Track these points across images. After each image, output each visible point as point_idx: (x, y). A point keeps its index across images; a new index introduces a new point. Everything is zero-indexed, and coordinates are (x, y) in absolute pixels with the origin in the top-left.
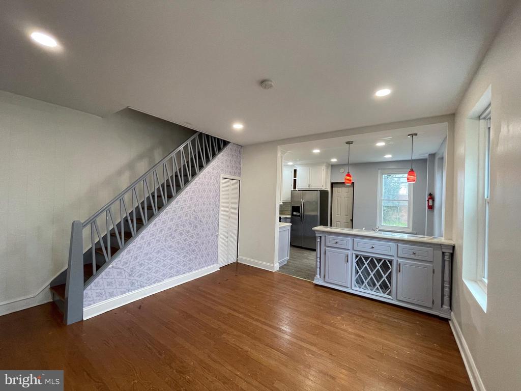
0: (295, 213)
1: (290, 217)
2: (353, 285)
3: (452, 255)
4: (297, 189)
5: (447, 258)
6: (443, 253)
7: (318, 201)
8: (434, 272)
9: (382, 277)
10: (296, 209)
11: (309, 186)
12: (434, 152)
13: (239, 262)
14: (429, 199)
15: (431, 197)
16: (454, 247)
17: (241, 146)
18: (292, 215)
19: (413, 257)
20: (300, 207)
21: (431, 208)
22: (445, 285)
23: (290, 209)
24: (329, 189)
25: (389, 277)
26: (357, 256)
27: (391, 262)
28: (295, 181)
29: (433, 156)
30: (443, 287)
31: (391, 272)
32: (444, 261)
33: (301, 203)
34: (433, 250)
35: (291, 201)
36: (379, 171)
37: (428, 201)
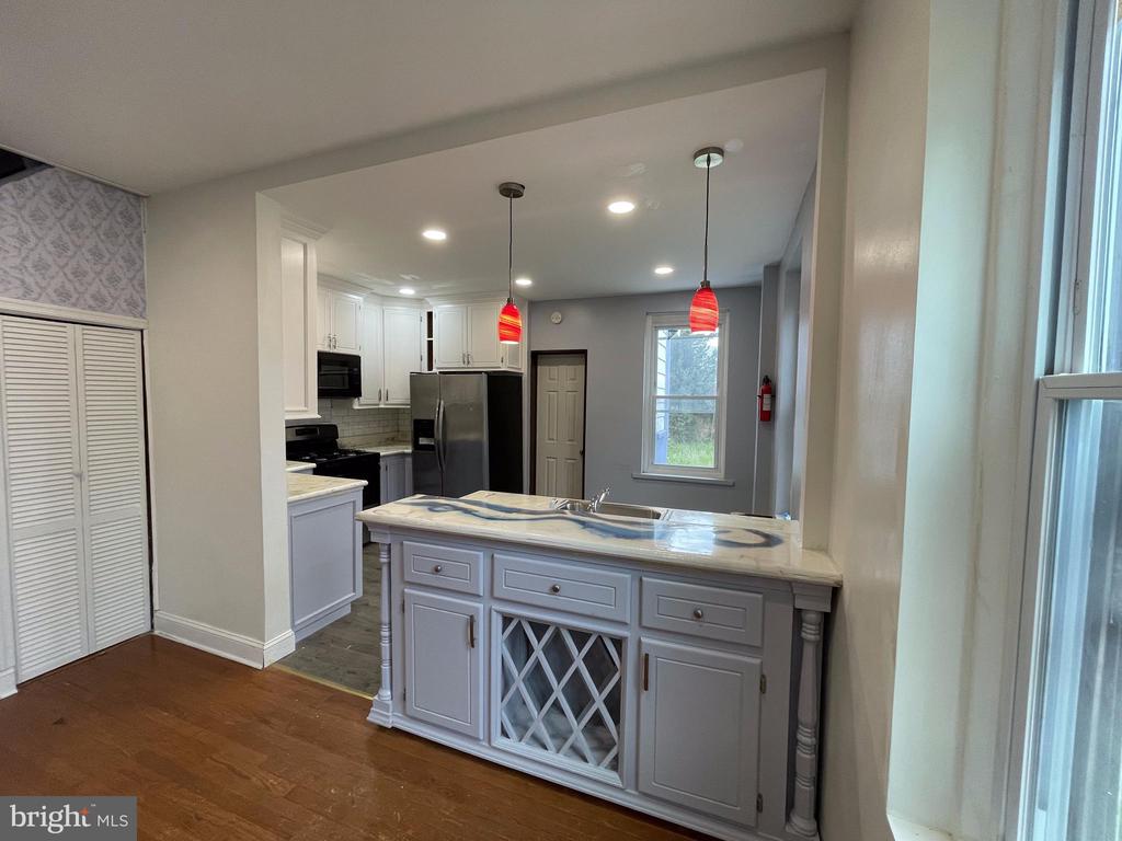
0: (423, 441)
1: (409, 451)
2: (496, 730)
3: (828, 622)
4: (434, 370)
5: (811, 633)
6: (798, 614)
7: (481, 404)
8: (763, 689)
9: (589, 699)
10: (423, 427)
11: (467, 358)
12: (777, 258)
13: (156, 632)
14: (763, 392)
15: (769, 387)
16: (836, 591)
17: (138, 196)
18: (416, 446)
19: (692, 627)
20: (433, 421)
21: (768, 417)
22: (799, 737)
23: (408, 428)
24: (523, 367)
25: (614, 703)
26: (507, 620)
27: (618, 643)
28: (430, 344)
29: (773, 270)
30: (793, 743)
31: (618, 686)
32: (798, 644)
33: (437, 411)
34: (764, 599)
35: (411, 404)
36: (650, 320)
37: (761, 397)
